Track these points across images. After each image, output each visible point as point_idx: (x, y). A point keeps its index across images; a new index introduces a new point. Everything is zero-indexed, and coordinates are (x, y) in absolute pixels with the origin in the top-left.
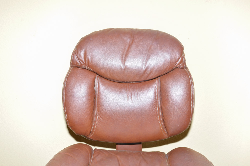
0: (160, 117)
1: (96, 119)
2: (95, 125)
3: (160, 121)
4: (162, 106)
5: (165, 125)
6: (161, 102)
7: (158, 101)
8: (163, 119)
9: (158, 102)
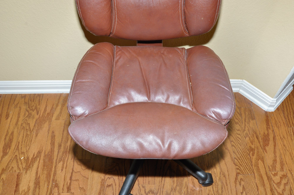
0: (182, 20)
1: (115, 22)
2: (114, 28)
3: (182, 24)
4: (186, 10)
5: (186, 27)
6: (184, 4)
7: (181, 4)
8: (185, 22)
9: (181, 6)
